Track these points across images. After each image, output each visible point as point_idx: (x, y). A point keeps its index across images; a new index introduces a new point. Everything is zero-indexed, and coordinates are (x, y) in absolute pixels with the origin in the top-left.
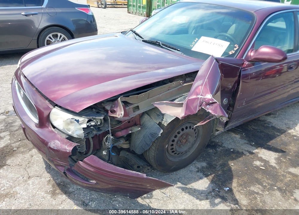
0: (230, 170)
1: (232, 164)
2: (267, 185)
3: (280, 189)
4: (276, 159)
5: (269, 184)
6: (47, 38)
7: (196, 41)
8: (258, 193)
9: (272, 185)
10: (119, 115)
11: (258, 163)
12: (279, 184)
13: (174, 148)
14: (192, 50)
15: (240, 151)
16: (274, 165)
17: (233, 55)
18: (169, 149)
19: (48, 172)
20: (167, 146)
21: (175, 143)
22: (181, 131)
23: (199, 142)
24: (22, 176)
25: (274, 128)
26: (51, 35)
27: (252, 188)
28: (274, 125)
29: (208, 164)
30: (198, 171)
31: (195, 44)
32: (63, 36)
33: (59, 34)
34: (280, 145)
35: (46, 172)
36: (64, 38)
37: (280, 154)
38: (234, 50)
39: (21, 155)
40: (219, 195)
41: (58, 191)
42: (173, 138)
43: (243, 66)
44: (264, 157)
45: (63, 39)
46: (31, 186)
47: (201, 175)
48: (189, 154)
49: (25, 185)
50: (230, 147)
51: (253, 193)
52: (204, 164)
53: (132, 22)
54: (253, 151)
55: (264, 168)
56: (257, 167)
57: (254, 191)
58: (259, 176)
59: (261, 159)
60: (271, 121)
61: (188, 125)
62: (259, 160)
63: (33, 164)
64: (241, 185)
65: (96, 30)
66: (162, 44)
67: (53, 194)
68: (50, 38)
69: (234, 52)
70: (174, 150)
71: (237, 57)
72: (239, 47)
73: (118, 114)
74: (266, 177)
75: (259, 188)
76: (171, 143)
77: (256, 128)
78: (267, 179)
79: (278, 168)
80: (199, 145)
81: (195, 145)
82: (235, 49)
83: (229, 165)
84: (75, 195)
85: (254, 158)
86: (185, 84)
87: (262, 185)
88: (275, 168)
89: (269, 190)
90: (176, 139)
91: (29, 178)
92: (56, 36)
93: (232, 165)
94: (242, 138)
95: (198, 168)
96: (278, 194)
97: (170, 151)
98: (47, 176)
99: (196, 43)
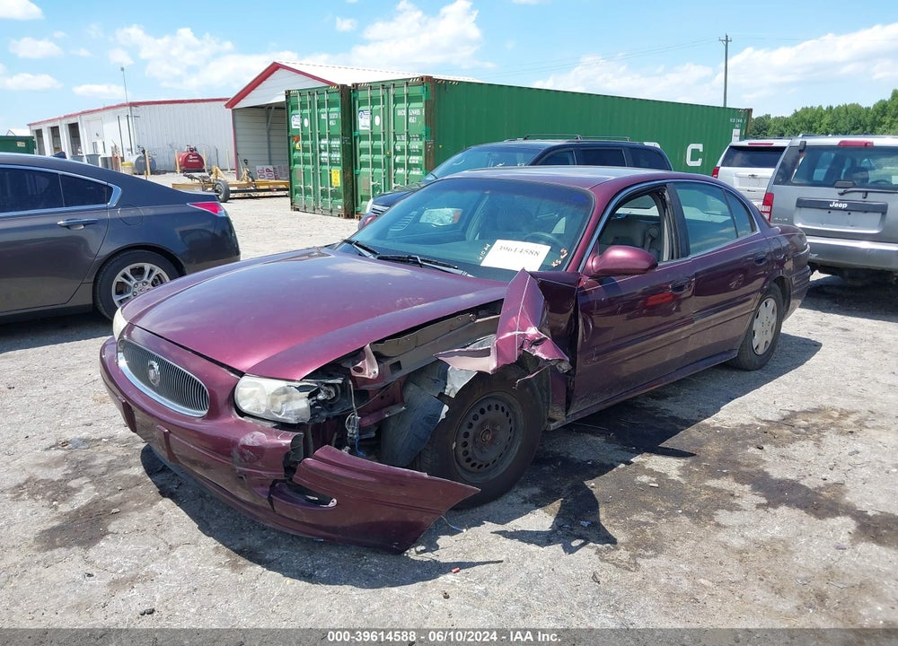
0: (590, 494)
1: (593, 484)
2: (663, 509)
3: (688, 513)
4: (679, 469)
5: (667, 508)
6: (119, 278)
7: (486, 249)
8: (646, 524)
9: (673, 509)
10: (370, 374)
11: (645, 479)
12: (686, 506)
13: (470, 450)
14: (482, 265)
15: (607, 462)
16: (677, 478)
17: (559, 267)
18: (460, 453)
19: (209, 536)
20: (454, 445)
21: (470, 440)
22: (479, 414)
23: (519, 443)
24: (154, 546)
25: (675, 419)
26: (127, 270)
27: (635, 517)
28: (674, 414)
29: (543, 489)
30: (525, 502)
31: (485, 255)
32: (158, 270)
33: (147, 267)
34: (689, 446)
35: (204, 536)
36: (157, 275)
37: (689, 460)
38: (559, 259)
39: (136, 513)
40: (572, 535)
41: (242, 561)
42: (465, 429)
43: (581, 285)
44: (656, 468)
45: (157, 278)
46: (181, 560)
47: (533, 506)
48: (503, 469)
49: (167, 559)
50: (585, 458)
51: (639, 523)
52: (536, 490)
53: (309, 233)
54: (632, 460)
55: (656, 485)
56: (643, 484)
57: (638, 521)
58: (649, 499)
59: (651, 472)
60: (669, 408)
61: (493, 403)
62: (648, 475)
63: (169, 525)
64: (614, 515)
65: (238, 253)
66: (422, 260)
67: (234, 566)
68: (125, 276)
69: (560, 262)
70: (470, 455)
71: (567, 269)
72: (569, 253)
73: (367, 373)
74: (662, 499)
75: (649, 516)
76: (462, 440)
77: (637, 422)
78: (664, 502)
79: (684, 482)
80: (520, 449)
81: (513, 450)
82: (562, 257)
83: (586, 487)
84: (280, 563)
85: (636, 472)
86: (478, 320)
87: (655, 511)
88: (678, 482)
89: (667, 516)
90: (471, 432)
91: (171, 547)
92: (139, 272)
93: (593, 487)
94: (609, 441)
95: (524, 498)
96: (685, 520)
97: (462, 459)
98: (209, 543)
99: (487, 252)
